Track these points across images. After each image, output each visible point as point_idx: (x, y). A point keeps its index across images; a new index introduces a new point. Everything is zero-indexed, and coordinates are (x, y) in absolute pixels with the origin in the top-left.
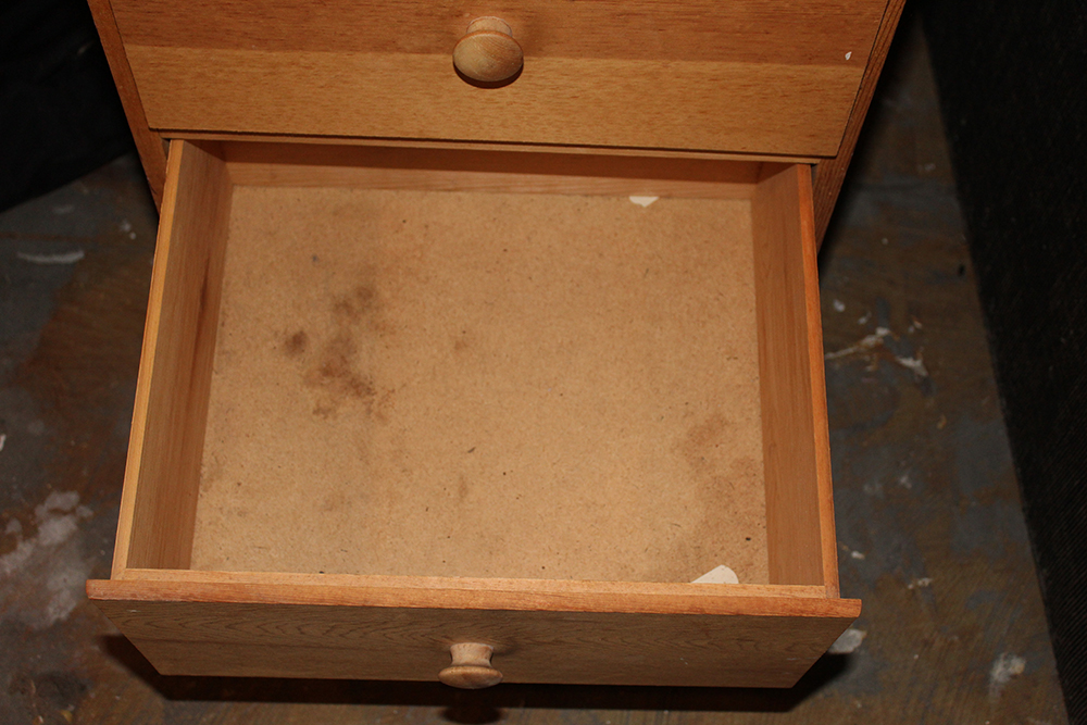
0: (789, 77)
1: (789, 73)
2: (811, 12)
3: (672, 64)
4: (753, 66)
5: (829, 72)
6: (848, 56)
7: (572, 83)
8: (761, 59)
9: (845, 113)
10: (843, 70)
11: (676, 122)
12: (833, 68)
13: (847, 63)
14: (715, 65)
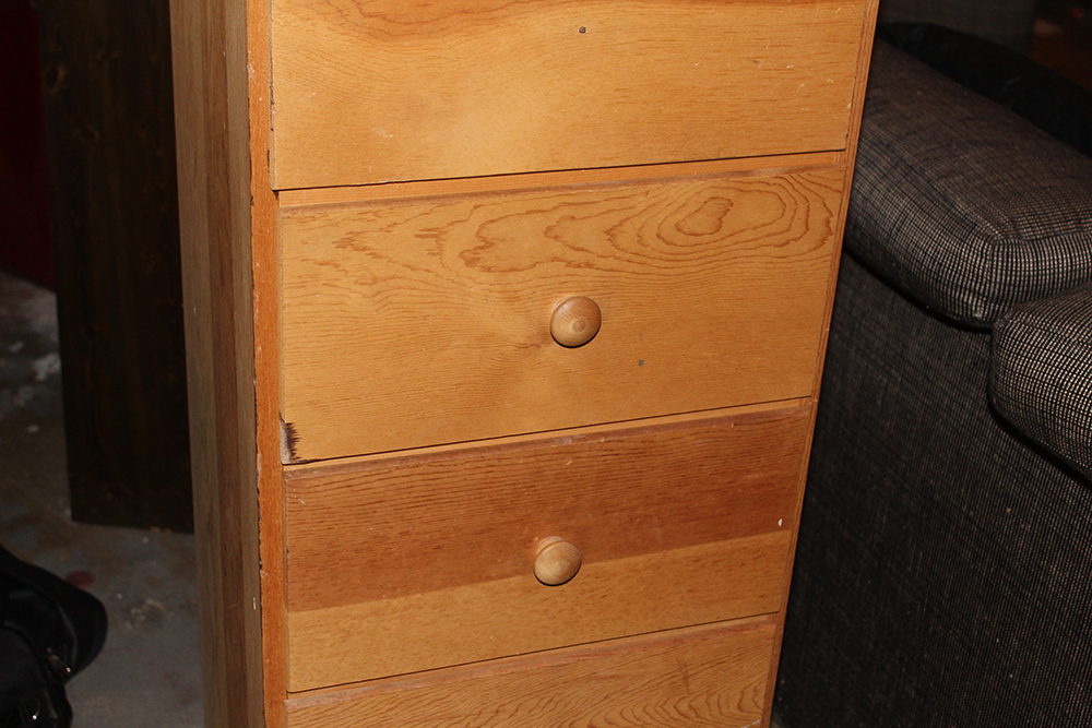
0: (744, 548)
1: (745, 545)
2: (755, 492)
3: (670, 553)
4: (722, 543)
5: (769, 538)
6: (780, 523)
7: (604, 584)
8: (726, 537)
9: (781, 571)
10: (778, 534)
11: (672, 604)
12: (772, 534)
13: (780, 529)
14: (697, 547)
